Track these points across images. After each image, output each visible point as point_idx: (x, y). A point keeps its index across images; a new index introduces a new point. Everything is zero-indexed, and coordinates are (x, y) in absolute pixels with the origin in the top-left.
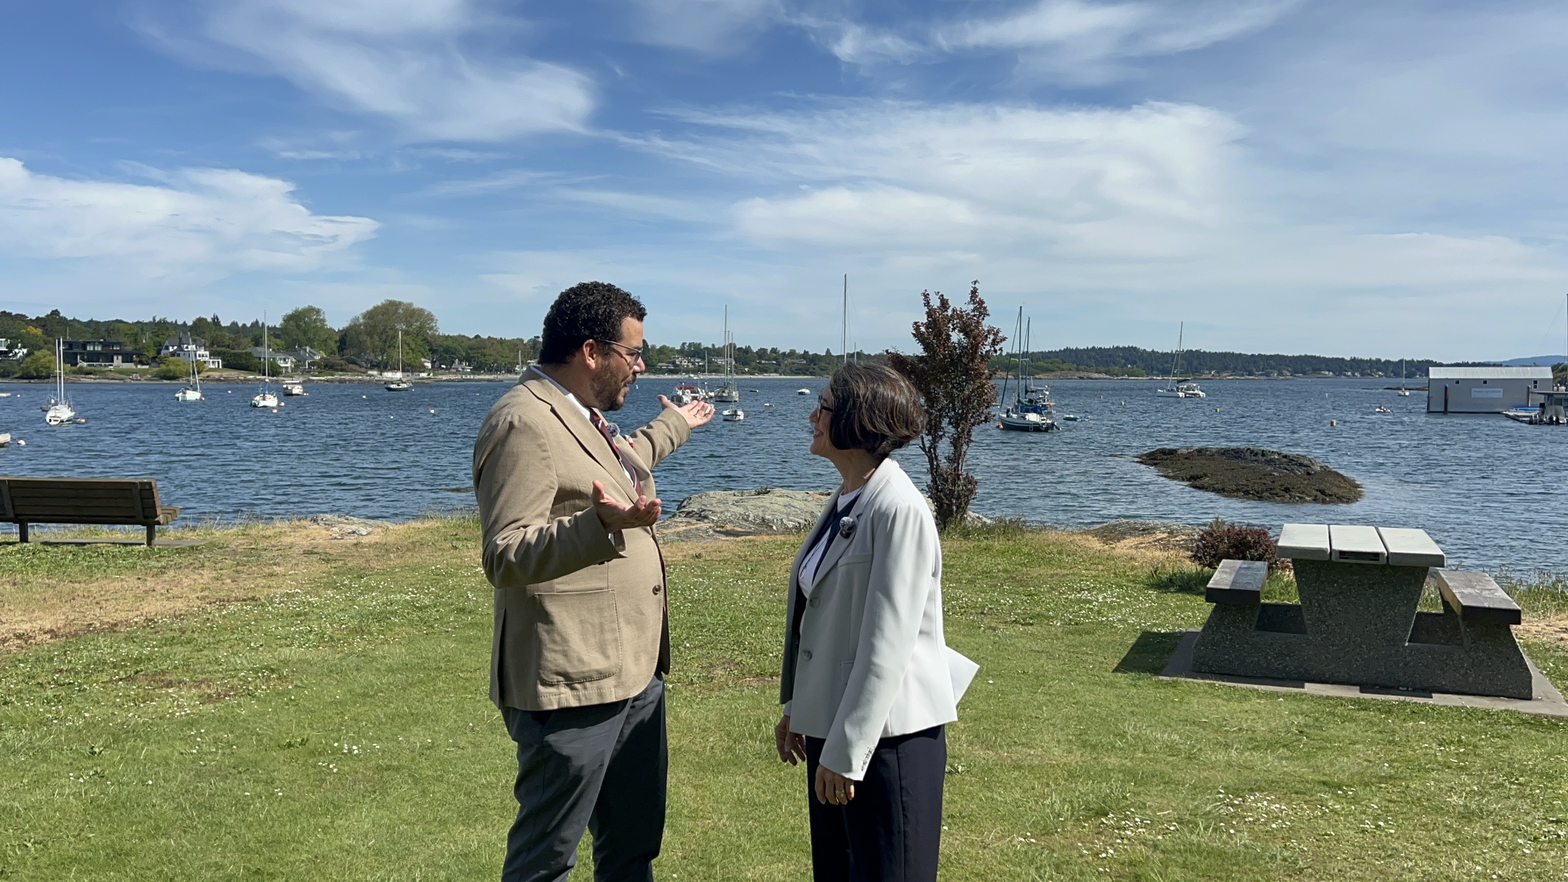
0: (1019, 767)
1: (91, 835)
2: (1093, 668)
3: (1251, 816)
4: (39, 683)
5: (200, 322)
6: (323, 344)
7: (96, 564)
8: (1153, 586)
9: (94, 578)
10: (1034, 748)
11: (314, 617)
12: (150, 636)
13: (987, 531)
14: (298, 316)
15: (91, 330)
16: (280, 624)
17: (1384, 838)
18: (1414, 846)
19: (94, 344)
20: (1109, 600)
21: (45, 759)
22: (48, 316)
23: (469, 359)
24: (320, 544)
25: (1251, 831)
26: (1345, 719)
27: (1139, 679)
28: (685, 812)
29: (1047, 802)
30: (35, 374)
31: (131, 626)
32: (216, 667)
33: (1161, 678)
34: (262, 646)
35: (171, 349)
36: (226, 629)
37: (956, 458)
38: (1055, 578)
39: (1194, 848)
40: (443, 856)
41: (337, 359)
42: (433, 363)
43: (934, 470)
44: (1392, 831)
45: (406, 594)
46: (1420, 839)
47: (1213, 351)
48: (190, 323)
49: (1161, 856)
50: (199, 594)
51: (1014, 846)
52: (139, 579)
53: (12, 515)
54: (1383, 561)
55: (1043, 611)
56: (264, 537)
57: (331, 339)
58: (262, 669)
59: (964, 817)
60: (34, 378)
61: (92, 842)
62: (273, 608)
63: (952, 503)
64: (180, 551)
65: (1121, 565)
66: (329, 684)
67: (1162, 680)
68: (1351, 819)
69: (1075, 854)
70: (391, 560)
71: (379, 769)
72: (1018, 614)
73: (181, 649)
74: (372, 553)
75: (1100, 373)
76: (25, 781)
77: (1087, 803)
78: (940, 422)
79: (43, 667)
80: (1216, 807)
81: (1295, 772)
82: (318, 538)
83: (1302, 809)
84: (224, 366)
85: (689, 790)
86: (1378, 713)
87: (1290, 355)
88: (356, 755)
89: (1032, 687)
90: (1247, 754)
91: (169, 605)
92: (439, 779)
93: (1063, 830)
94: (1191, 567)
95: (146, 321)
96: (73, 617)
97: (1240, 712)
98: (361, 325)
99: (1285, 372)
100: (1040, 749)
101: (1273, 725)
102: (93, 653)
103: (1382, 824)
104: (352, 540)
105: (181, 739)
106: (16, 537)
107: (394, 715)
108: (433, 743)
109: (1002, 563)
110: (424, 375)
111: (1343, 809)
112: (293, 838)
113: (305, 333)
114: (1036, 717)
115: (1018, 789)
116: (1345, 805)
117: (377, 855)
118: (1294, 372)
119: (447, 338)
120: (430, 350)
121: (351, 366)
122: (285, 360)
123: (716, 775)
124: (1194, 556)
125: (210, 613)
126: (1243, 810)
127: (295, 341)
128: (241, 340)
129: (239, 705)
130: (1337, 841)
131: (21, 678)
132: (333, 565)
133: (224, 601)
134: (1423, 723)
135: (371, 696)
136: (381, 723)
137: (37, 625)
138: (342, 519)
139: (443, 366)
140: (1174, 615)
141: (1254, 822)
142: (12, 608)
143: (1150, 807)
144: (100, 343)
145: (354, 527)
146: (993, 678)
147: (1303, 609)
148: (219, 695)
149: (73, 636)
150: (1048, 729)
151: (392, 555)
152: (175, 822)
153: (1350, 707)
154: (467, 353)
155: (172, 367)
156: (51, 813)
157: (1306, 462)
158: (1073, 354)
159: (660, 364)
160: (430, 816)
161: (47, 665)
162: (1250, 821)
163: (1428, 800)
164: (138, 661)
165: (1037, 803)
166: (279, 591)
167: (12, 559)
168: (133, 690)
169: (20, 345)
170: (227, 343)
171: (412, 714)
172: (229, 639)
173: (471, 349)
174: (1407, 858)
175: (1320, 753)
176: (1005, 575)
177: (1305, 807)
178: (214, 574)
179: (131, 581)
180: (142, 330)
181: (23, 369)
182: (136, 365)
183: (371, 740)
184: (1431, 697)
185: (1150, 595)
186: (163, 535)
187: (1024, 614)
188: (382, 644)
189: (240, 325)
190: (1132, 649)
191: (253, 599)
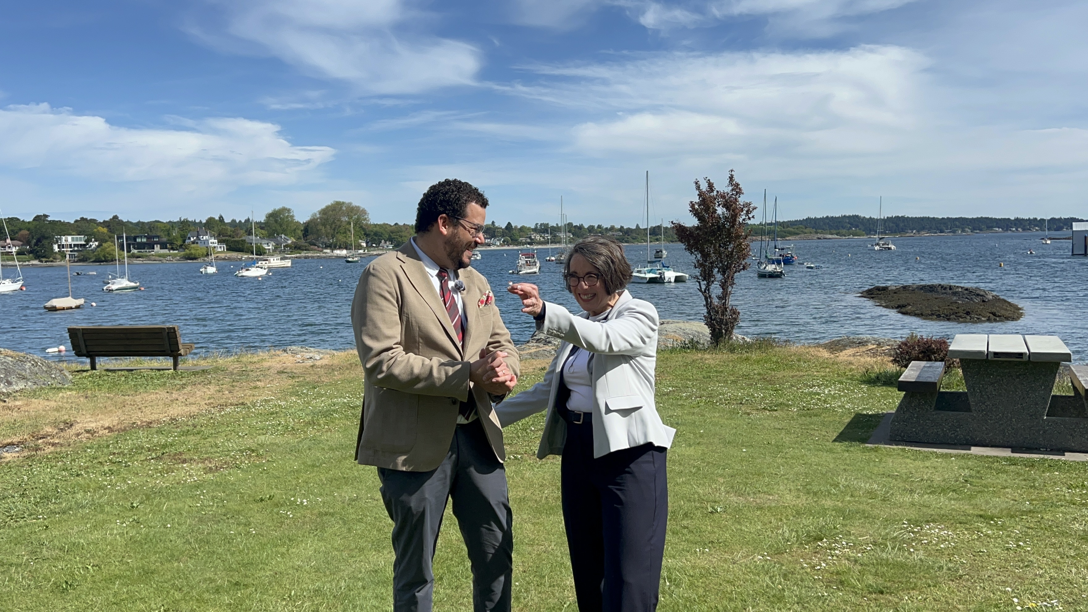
0: (760, 508)
1: (129, 561)
2: (819, 439)
3: (926, 540)
4: (99, 462)
5: (211, 220)
6: (293, 233)
7: (140, 383)
8: (864, 382)
9: (138, 393)
10: (773, 495)
11: (282, 415)
12: (173, 430)
13: (748, 347)
14: (276, 214)
15: (139, 228)
16: (259, 420)
17: (1023, 554)
18: (1045, 559)
19: (141, 237)
20: (832, 393)
21: (102, 511)
22: (110, 219)
23: (391, 240)
24: (288, 366)
25: (926, 550)
26: (999, 471)
27: (851, 446)
28: (526, 541)
29: (780, 531)
30: (103, 259)
31: (161, 424)
32: (216, 449)
33: (867, 445)
34: (246, 434)
35: (192, 239)
36: (223, 424)
37: (724, 297)
38: (795, 378)
39: (884, 562)
40: (361, 572)
41: (302, 242)
42: (367, 243)
43: (709, 305)
44: (1029, 549)
45: (345, 398)
46: (1050, 554)
47: (914, 216)
48: (204, 221)
49: (860, 568)
50: (207, 402)
51: (755, 562)
52: (168, 392)
53: (85, 352)
54: (1025, 359)
55: (785, 401)
56: (251, 362)
57: (298, 229)
58: (246, 450)
59: (720, 543)
60: (103, 262)
61: (131, 565)
62: (255, 409)
63: (722, 327)
64: (195, 374)
65: (842, 368)
66: (290, 459)
67: (867, 447)
68: (999, 540)
69: (798, 567)
70: (335, 376)
71: (320, 515)
72: (767, 404)
73: (193, 438)
74: (322, 371)
75: (832, 234)
76: (88, 526)
77: (808, 532)
78: (712, 272)
79: (103, 451)
80: (900, 534)
81: (960, 508)
82: (287, 362)
83: (964, 534)
84: (227, 250)
85: (529, 526)
86: (1024, 467)
87: (970, 217)
88: (305, 506)
89: (773, 453)
90: (926, 496)
91: (187, 409)
92: (360, 521)
93: (790, 550)
94: (892, 368)
95: (175, 221)
96: (123, 418)
97: (923, 467)
98: (318, 219)
99: (967, 229)
100: (777, 496)
101: (946, 476)
102: (135, 441)
103: (1021, 543)
104: (310, 363)
105: (191, 497)
106: (88, 367)
107: (332, 478)
108: (357, 497)
109: (758, 369)
110: (361, 251)
111: (994, 533)
112: (261, 561)
113: (281, 226)
114: (776, 474)
115: (759, 523)
116: (995, 531)
117: (316, 572)
118: (973, 230)
119: (376, 225)
120: (365, 234)
121: (312, 247)
122: (268, 244)
123: (548, 515)
124: (895, 360)
125: (213, 414)
126: (920, 535)
127: (275, 231)
128: (238, 231)
129: (230, 474)
130: (988, 556)
131: (88, 459)
132: (297, 380)
133: (223, 405)
134: (1057, 473)
135: (317, 467)
136: (323, 484)
137: (100, 424)
138: (304, 350)
139: (374, 245)
140: (879, 402)
141: (928, 543)
142: (84, 413)
143: (853, 534)
144: (145, 236)
145: (311, 355)
146: (746, 447)
147: (969, 394)
148: (217, 467)
149: (123, 431)
150: (783, 482)
151: (336, 373)
152: (183, 552)
153: (1003, 463)
154: (390, 236)
155: (193, 251)
156: (105, 547)
157: (982, 293)
158: (813, 222)
159: (521, 239)
160: (353, 546)
161: (105, 450)
162: (925, 543)
163: (1057, 527)
164: (164, 446)
165: (773, 532)
166: (260, 398)
167: (85, 381)
168: (160, 465)
169: (93, 240)
170: (229, 233)
171: (344, 478)
172: (225, 431)
173: (392, 233)
174: (1039, 567)
175: (979, 495)
176: (759, 377)
177: (966, 533)
178: (217, 388)
179: (163, 394)
180: (173, 227)
181: (95, 256)
182: (169, 251)
183: (316, 496)
184: (1064, 455)
185: (862, 388)
186: (184, 363)
187: (771, 403)
188: (326, 431)
189: (238, 221)
190: (847, 426)
191: (243, 404)
